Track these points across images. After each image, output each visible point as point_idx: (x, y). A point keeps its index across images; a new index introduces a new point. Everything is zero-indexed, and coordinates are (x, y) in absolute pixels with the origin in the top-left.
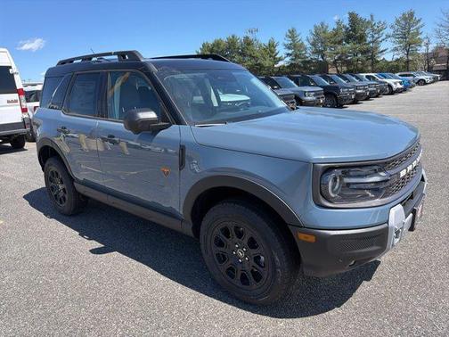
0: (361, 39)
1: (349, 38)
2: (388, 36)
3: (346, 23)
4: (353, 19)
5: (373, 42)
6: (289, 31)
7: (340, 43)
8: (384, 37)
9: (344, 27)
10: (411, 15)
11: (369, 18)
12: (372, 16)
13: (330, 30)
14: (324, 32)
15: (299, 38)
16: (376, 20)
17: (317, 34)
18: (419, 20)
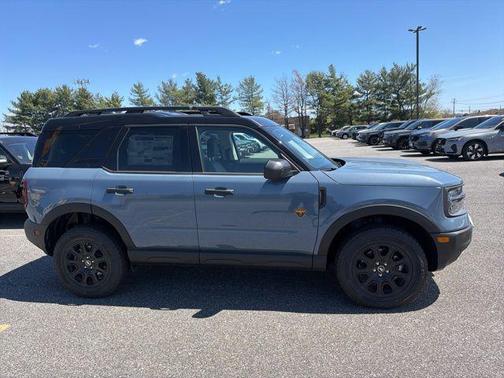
0: (212, 99)
1: (199, 98)
2: (235, 99)
3: (195, 82)
4: (201, 78)
5: (222, 103)
6: (135, 86)
7: (191, 102)
8: (232, 99)
9: (193, 86)
10: (252, 80)
11: (216, 80)
12: (218, 78)
13: (179, 88)
14: (174, 90)
15: (148, 93)
16: (223, 84)
17: (167, 92)
18: (258, 87)
